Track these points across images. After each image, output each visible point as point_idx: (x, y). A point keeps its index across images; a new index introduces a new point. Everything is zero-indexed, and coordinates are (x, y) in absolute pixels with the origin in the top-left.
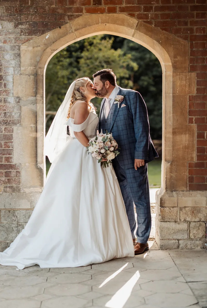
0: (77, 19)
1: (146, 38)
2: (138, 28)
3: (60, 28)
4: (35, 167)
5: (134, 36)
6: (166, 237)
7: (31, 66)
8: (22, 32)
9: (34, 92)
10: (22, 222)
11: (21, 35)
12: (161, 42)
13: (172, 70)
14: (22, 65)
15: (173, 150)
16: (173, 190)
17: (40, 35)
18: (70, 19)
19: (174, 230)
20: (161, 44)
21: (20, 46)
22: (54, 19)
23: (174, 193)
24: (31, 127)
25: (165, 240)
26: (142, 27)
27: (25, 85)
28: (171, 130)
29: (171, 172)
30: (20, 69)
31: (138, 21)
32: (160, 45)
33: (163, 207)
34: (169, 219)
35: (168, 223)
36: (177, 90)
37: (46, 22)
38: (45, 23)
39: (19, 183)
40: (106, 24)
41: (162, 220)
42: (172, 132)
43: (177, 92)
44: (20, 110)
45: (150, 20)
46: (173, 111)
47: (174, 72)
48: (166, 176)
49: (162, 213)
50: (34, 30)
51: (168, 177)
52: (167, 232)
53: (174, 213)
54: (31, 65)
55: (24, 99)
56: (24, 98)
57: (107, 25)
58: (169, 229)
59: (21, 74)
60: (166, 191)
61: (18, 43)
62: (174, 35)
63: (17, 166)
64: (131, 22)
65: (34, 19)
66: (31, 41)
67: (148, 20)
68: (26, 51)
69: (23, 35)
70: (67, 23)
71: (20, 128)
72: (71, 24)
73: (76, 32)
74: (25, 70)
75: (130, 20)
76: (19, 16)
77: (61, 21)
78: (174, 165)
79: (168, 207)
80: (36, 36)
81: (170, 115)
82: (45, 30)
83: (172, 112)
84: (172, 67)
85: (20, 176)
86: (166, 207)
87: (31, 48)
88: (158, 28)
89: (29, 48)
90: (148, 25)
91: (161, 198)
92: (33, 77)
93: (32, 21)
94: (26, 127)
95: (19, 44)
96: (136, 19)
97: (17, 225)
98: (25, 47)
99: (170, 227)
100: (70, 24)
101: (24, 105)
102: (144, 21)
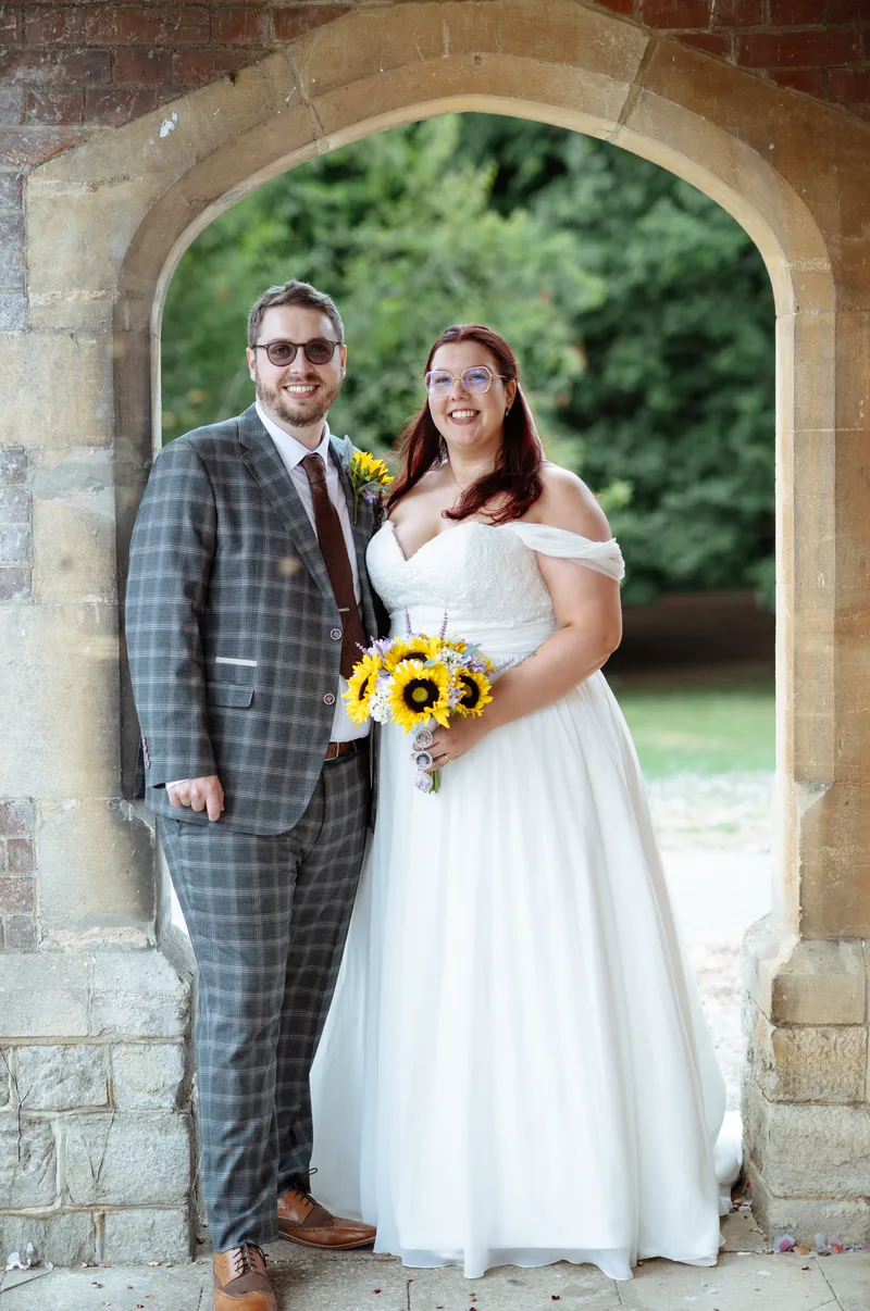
0: (323, 31)
1: (694, 126)
2: (651, 72)
3: (233, 78)
4: (108, 818)
5: (629, 122)
6: (804, 1186)
7: (80, 287)
8: (31, 101)
9: (98, 421)
10: (42, 1106)
11: (24, 120)
12: (772, 147)
13: (834, 301)
14: (33, 278)
15: (839, 722)
16: (842, 932)
17: (130, 120)
18: (286, 33)
19: (850, 1149)
20: (775, 159)
21: (22, 178)
22: (199, 31)
23: (846, 949)
24: (88, 605)
25: (800, 1197)
26: (673, 69)
27: (54, 387)
28: (826, 617)
29: (828, 840)
30: (23, 300)
31: (651, 35)
32: (765, 163)
33: (786, 1025)
34: (822, 1090)
35: (814, 1109)
36: (862, 402)
37: (158, 46)
38: (155, 55)
39: (24, 902)
40: (477, 54)
41: (781, 1097)
42: (831, 628)
43: (862, 415)
44: (29, 518)
45: (714, 32)
46: (837, 515)
47: (841, 308)
48: (799, 863)
49: (781, 1060)
50: (96, 94)
51: (815, 864)
52: (810, 1154)
53: (848, 1055)
54: (80, 280)
55: (50, 458)
56: (49, 453)
57: (484, 62)
58: (819, 1141)
59: (30, 328)
60: (803, 939)
61: (14, 164)
62: (843, 108)
63: (13, 814)
64: (613, 40)
65: (96, 32)
66: (82, 151)
67: (707, 32)
68: (54, 203)
69: (39, 117)
70: (271, 51)
71: (28, 611)
72: (293, 60)
73: (318, 103)
74: (52, 306)
75: (607, 33)
76: (17, 17)
77: (240, 41)
78: (847, 803)
79: (814, 1025)
80: (108, 123)
81: (825, 539)
82: (153, 91)
83: (830, 522)
84: (830, 281)
85: (30, 865)
86: (801, 1026)
87: (78, 192)
88: (757, 75)
89: (69, 192)
90: (705, 57)
91: (776, 981)
92: (94, 342)
93: (82, 46)
94: (62, 608)
95: (15, 169)
96: (641, 27)
97: (15, 1126)
98: (48, 182)
99: (826, 1132)
100: (286, 58)
101: (49, 494)
102: (684, 39)
